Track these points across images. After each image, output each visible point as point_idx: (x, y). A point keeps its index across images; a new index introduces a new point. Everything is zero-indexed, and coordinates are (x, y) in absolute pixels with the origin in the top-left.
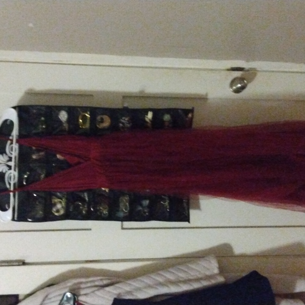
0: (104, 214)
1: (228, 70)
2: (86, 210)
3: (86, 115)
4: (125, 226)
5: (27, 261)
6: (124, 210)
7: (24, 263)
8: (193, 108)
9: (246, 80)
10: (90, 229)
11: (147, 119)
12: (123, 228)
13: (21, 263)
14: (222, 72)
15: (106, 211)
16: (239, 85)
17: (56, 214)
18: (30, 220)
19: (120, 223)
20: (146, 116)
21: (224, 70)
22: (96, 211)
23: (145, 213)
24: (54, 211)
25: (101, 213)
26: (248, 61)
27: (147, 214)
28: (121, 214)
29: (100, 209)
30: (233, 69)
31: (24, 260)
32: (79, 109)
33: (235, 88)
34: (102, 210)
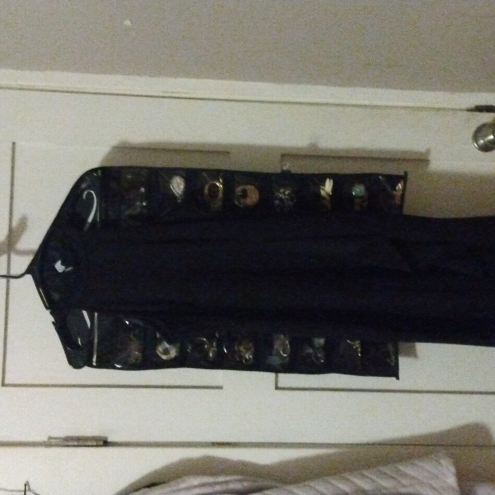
0: (246, 360)
1: (470, 110)
2: (214, 351)
3: (218, 184)
4: (281, 384)
5: (110, 440)
6: (281, 352)
7: (106, 443)
8: (406, 173)
10: (220, 388)
11: (323, 193)
12: (277, 388)
13: (102, 443)
14: (461, 113)
15: (251, 354)
16: (491, 137)
17: (164, 357)
18: (118, 366)
19: (270, 376)
20: (322, 187)
21: (461, 110)
22: (232, 352)
23: (318, 358)
24: (159, 351)
25: (241, 357)
27: (322, 361)
28: (275, 361)
29: (240, 351)
30: (480, 109)
31: (106, 438)
32: (204, 174)
33: (482, 141)
34: (242, 352)
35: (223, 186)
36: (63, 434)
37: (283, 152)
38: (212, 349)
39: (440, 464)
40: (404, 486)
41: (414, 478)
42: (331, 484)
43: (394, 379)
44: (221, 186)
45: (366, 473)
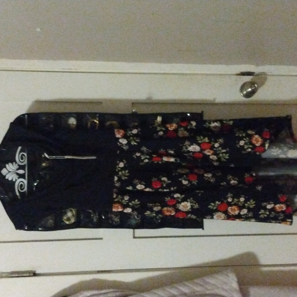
0: (116, 222)
1: (238, 75)
2: (96, 218)
3: (95, 121)
4: (136, 235)
5: (38, 272)
6: (136, 217)
7: (35, 274)
8: (203, 112)
9: (257, 84)
10: (101, 239)
12: (134, 237)
13: (32, 275)
14: (232, 77)
15: (119, 219)
16: (250, 90)
17: (67, 223)
18: (40, 229)
19: (131, 230)
21: (233, 75)
22: (107, 219)
24: (64, 219)
25: (112, 221)
26: (257, 65)
27: (160, 221)
28: (134, 222)
29: (111, 217)
30: (243, 74)
31: (35, 271)
32: (87, 115)
33: (245, 92)
34: (113, 217)
35: (99, 122)
36: (9, 270)
37: (133, 102)
38: (96, 217)
39: (228, 276)
40: (208, 290)
41: (214, 285)
42: (167, 291)
43: (201, 229)
44: (98, 122)
45: (187, 283)
